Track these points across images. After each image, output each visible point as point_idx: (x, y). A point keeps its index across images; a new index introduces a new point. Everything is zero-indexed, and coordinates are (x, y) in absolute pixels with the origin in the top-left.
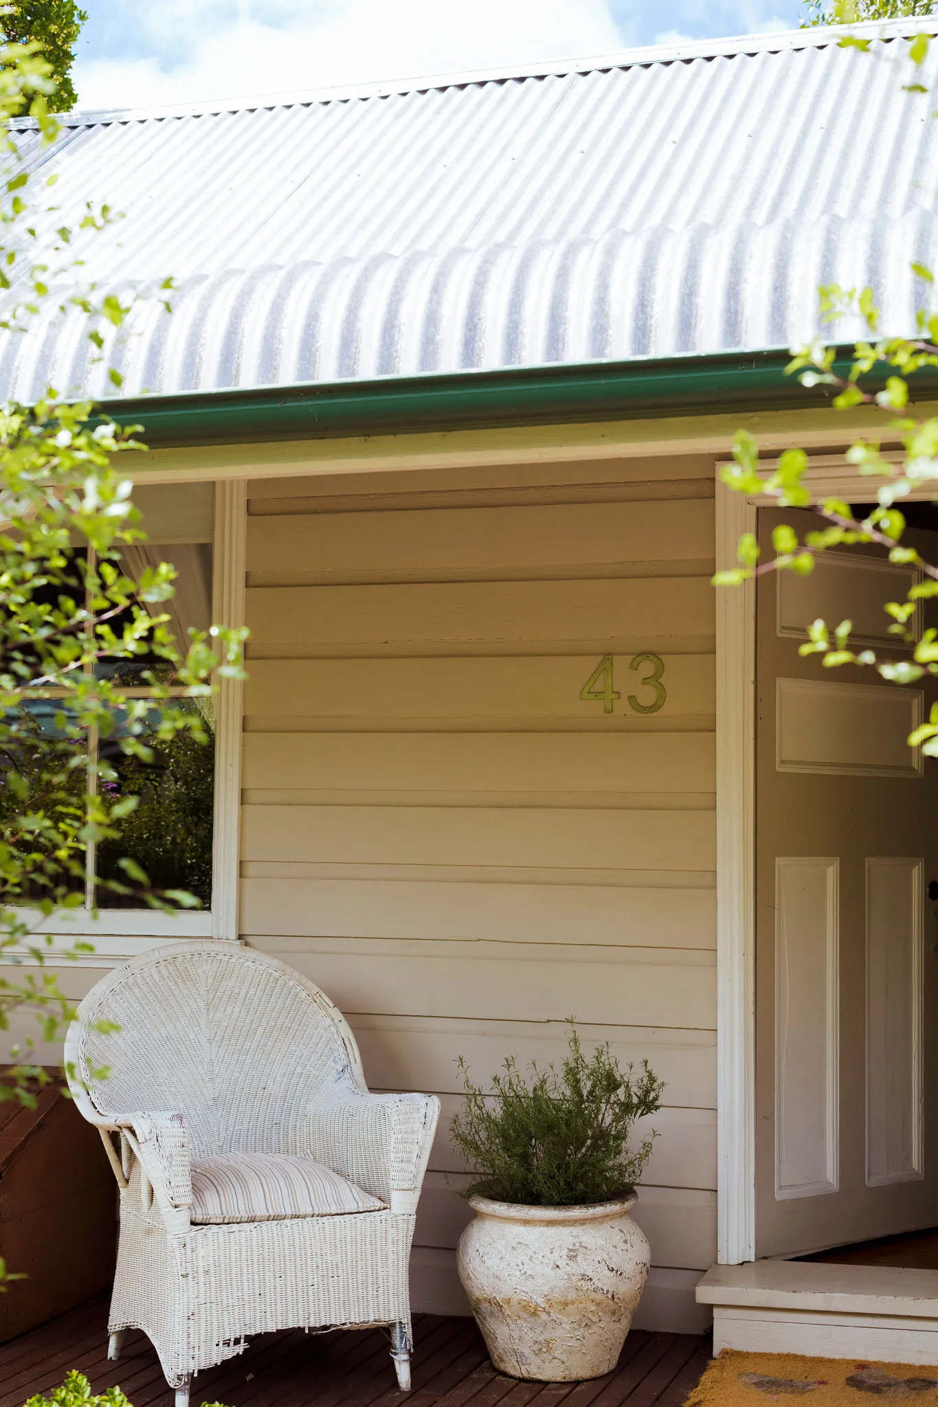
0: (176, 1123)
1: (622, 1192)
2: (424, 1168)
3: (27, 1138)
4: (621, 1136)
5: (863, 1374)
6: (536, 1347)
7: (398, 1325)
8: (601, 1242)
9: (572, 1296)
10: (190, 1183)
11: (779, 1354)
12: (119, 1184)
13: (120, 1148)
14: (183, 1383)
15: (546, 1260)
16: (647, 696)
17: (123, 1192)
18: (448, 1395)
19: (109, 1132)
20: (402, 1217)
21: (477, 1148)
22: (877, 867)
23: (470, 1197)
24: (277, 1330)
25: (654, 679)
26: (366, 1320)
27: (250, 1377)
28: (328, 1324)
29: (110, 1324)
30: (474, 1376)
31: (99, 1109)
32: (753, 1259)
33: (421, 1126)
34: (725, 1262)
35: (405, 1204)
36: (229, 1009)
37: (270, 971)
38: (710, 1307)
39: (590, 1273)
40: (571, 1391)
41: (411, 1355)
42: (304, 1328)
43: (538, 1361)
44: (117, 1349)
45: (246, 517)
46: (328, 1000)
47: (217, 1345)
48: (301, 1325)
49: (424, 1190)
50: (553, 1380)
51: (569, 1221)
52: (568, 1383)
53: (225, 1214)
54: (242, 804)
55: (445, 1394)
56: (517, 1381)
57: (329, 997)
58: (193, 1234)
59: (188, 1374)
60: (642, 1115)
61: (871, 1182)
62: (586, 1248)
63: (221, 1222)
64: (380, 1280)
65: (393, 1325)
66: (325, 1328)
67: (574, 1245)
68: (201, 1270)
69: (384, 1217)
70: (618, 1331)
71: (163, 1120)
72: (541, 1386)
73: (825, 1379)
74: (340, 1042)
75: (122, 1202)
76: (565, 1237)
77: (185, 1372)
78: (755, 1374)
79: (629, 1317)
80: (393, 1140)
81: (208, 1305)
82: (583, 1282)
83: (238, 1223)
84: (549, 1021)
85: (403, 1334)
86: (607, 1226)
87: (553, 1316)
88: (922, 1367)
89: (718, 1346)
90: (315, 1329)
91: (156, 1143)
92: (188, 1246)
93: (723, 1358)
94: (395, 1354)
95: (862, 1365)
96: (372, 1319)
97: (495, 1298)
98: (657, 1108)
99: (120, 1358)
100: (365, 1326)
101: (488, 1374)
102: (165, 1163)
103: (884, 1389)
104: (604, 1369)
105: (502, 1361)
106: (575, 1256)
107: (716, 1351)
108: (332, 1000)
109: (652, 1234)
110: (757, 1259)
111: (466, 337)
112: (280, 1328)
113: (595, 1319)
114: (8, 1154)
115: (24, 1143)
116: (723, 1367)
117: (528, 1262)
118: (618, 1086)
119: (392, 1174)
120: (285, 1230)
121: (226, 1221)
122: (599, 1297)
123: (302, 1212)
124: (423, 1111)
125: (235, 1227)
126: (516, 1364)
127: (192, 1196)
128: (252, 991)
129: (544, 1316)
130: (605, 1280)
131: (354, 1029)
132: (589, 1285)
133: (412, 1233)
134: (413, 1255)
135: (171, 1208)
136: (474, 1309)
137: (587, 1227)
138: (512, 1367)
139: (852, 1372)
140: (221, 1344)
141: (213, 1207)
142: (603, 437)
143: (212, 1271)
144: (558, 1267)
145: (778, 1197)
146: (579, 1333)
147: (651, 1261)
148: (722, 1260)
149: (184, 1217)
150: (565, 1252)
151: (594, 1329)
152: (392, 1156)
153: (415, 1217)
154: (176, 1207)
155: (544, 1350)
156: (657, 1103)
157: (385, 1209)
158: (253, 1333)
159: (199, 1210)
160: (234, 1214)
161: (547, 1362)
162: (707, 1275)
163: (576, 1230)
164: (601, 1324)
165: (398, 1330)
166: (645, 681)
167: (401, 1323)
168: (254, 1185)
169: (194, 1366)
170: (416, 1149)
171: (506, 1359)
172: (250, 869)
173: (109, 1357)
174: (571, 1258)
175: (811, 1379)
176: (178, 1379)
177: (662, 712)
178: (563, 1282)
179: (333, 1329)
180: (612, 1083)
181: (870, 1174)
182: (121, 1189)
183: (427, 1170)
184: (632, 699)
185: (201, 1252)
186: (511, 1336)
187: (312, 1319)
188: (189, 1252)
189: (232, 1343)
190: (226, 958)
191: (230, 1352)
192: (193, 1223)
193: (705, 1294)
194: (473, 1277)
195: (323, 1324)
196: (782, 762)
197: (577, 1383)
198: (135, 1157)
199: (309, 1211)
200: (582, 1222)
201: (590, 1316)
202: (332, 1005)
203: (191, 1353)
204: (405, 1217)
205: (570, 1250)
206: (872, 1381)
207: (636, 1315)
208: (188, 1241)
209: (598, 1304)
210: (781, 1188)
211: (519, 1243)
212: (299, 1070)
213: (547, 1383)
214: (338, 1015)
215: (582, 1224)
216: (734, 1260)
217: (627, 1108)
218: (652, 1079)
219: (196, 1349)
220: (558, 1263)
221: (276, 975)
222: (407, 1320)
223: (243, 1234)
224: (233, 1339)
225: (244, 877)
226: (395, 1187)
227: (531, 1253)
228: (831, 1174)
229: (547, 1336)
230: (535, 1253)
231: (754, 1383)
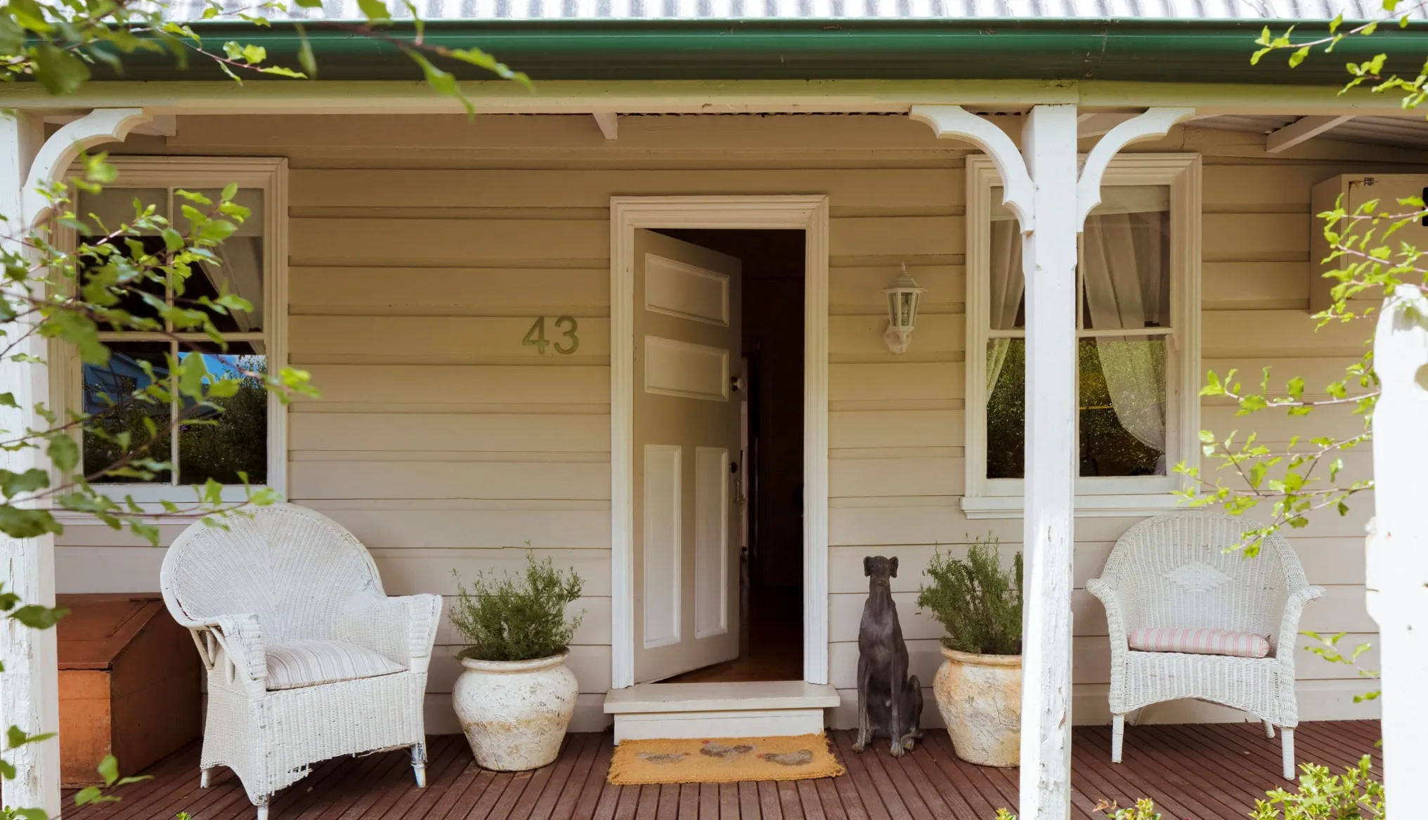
0: (254, 621)
1: (561, 650)
2: (432, 643)
3: (132, 641)
4: (559, 614)
5: (708, 747)
6: (509, 750)
7: (417, 746)
8: (550, 681)
9: (534, 716)
10: (265, 662)
11: (655, 740)
12: (207, 668)
13: (206, 641)
14: (263, 801)
15: (517, 695)
16: (566, 343)
17: (210, 673)
18: (452, 787)
19: (198, 631)
20: (418, 675)
21: (467, 627)
22: (703, 453)
23: (461, 659)
24: (333, 758)
25: (570, 333)
26: (395, 744)
27: (310, 789)
28: (369, 750)
29: (202, 764)
30: (466, 772)
31: (189, 616)
32: (632, 684)
33: (431, 615)
34: (616, 688)
35: (419, 668)
36: (284, 548)
37: (314, 520)
38: (612, 715)
39: (544, 701)
40: (533, 775)
41: (425, 764)
42: (352, 754)
43: (509, 759)
44: (208, 781)
45: (288, 219)
46: (355, 539)
47: (289, 772)
48: (350, 753)
49: (433, 658)
50: (520, 769)
51: (530, 669)
52: (529, 770)
53: (292, 681)
54: (288, 412)
55: (450, 786)
56: (495, 773)
57: (355, 536)
58: (269, 697)
59: (267, 795)
60: (569, 601)
61: (698, 636)
62: (541, 685)
63: (289, 687)
64: (404, 717)
65: (413, 746)
66: (367, 752)
67: (534, 684)
68: (275, 721)
69: (406, 676)
70: (561, 735)
71: (244, 620)
72: (512, 775)
73: (688, 751)
74: (365, 565)
75: (209, 680)
76: (528, 679)
77: (265, 794)
78: (645, 753)
79: (566, 725)
80: (411, 624)
81: (281, 745)
82: (540, 707)
83: (302, 687)
84: (504, 547)
85: (420, 750)
86: (553, 671)
87: (521, 730)
88: (739, 739)
89: (617, 739)
90: (360, 754)
91: (238, 636)
92: (265, 706)
93: (623, 745)
94: (415, 764)
95: (706, 741)
96: (399, 743)
97: (481, 722)
98: (578, 596)
99: (211, 786)
100: (395, 748)
101: (475, 770)
102: (246, 649)
103: (725, 754)
104: (551, 760)
105: (485, 761)
106: (535, 691)
107: (616, 742)
108: (358, 538)
109: (578, 674)
110: (635, 684)
111: (498, 9)
112: (334, 756)
113: (547, 730)
114: (116, 653)
115: (129, 644)
116: (624, 752)
117: (505, 697)
118: (555, 585)
119: (411, 648)
120: (337, 690)
121: (293, 687)
122: (549, 716)
123: (348, 676)
124: (432, 605)
125: (300, 690)
126: (495, 762)
127: (267, 672)
128: (301, 534)
129: (515, 731)
130: (554, 705)
131: (375, 557)
132: (544, 709)
133: (425, 685)
134: (425, 700)
135: (251, 681)
136: (466, 730)
137: (541, 673)
138: (492, 765)
139: (702, 746)
140: (291, 771)
141: (282, 678)
142: (607, 91)
143: (284, 722)
144: (524, 699)
145: (646, 647)
146: (536, 739)
147: (579, 690)
148: (615, 686)
149: (261, 686)
150: (528, 689)
151: (547, 736)
152: (411, 635)
153: (427, 674)
154: (255, 679)
155: (514, 752)
156: (579, 593)
157: (406, 670)
158: (315, 761)
159: (272, 681)
160: (298, 680)
161: (516, 759)
162: (607, 696)
163: (535, 675)
164: (551, 732)
165: (417, 748)
166: (565, 334)
167: (419, 744)
168: (312, 661)
169: (272, 789)
170: (428, 630)
171: (488, 760)
172: (296, 456)
173: (201, 787)
174: (532, 692)
175: (679, 753)
176: (260, 799)
177: (574, 354)
178: (529, 708)
179: (372, 752)
180: (551, 582)
181: (698, 631)
182: (208, 671)
183: (435, 645)
184: (557, 345)
185: (275, 709)
186: (492, 745)
187: (357, 748)
188: (265, 710)
189: (299, 770)
190: (281, 512)
191: (299, 776)
192: (268, 690)
193: (609, 708)
194: (466, 710)
195: (365, 750)
196: (649, 387)
197: (535, 770)
198: (220, 646)
199: (353, 675)
200: (538, 669)
201: (544, 728)
202: (358, 542)
203: (269, 780)
204: (421, 675)
205: (532, 688)
206: (715, 750)
207: (570, 724)
208: (265, 703)
209: (549, 720)
210: (647, 641)
211: (498, 686)
212: (337, 585)
213: (516, 772)
214: (362, 548)
215: (538, 671)
216: (623, 686)
217: (561, 597)
218: (576, 578)
219: (273, 776)
220: (525, 696)
221: (319, 523)
222: (422, 741)
223: (306, 695)
224: (300, 767)
225: (292, 461)
226: (413, 656)
227: (506, 692)
228: (676, 633)
229: (517, 743)
230: (509, 691)
231: (647, 759)
